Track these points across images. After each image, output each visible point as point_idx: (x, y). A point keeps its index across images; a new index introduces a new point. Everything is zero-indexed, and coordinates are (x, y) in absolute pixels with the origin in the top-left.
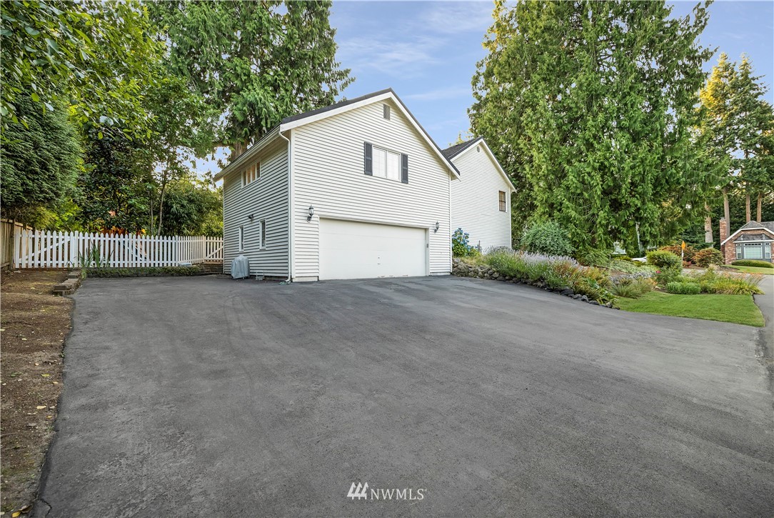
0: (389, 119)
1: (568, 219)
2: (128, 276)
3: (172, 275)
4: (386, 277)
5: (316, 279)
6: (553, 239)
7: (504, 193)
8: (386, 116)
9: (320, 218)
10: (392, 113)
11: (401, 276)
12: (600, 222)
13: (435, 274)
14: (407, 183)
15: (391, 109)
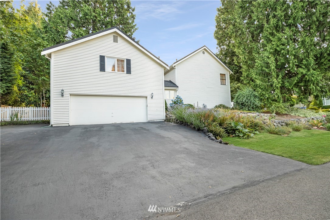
0: (117, 42)
1: (256, 86)
2: (27, 124)
3: (46, 123)
4: (117, 123)
5: (68, 125)
6: (247, 98)
7: (225, 75)
8: (115, 40)
9: (70, 95)
10: (119, 39)
11: (129, 122)
12: (276, 86)
13: (152, 121)
14: (131, 74)
15: (118, 37)
